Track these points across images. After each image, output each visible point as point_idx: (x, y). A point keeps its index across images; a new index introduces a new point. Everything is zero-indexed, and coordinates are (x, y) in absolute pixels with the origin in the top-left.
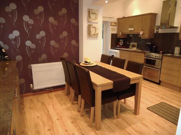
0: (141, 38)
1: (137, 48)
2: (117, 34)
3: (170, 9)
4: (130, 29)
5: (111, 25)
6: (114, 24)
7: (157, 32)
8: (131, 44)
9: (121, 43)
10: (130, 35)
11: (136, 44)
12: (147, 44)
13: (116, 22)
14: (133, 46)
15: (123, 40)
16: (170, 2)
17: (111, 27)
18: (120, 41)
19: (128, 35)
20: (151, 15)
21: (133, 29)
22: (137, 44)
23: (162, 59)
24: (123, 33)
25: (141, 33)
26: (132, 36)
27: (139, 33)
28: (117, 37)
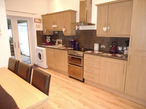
0: (65, 35)
1: (62, 45)
2: (43, 31)
3: (87, 8)
4: (54, 26)
5: (35, 22)
6: (39, 21)
7: (78, 29)
8: (57, 40)
9: (48, 40)
10: (55, 32)
11: (61, 41)
12: (71, 41)
13: (40, 19)
14: (59, 43)
15: (50, 37)
16: (86, 3)
17: (35, 24)
18: (46, 38)
19: (54, 32)
20: (71, 12)
21: (56, 26)
22: (63, 41)
23: (83, 57)
24: (48, 30)
25: (64, 30)
26: (57, 33)
27: (62, 30)
28: (44, 34)
